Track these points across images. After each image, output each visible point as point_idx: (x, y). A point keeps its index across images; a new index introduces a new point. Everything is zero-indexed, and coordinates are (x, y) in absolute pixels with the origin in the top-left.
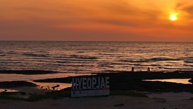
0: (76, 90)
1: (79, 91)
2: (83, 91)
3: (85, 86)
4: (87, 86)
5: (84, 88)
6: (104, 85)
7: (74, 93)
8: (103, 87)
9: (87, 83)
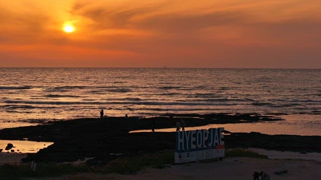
0: (183, 151)
1: (186, 153)
2: (191, 153)
3: (195, 143)
4: (196, 144)
5: (193, 146)
6: (217, 141)
7: (180, 157)
8: (216, 144)
9: (196, 139)
